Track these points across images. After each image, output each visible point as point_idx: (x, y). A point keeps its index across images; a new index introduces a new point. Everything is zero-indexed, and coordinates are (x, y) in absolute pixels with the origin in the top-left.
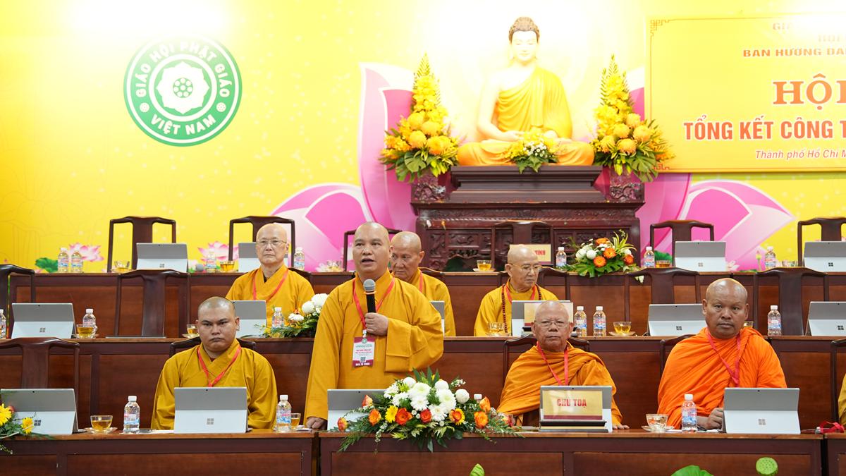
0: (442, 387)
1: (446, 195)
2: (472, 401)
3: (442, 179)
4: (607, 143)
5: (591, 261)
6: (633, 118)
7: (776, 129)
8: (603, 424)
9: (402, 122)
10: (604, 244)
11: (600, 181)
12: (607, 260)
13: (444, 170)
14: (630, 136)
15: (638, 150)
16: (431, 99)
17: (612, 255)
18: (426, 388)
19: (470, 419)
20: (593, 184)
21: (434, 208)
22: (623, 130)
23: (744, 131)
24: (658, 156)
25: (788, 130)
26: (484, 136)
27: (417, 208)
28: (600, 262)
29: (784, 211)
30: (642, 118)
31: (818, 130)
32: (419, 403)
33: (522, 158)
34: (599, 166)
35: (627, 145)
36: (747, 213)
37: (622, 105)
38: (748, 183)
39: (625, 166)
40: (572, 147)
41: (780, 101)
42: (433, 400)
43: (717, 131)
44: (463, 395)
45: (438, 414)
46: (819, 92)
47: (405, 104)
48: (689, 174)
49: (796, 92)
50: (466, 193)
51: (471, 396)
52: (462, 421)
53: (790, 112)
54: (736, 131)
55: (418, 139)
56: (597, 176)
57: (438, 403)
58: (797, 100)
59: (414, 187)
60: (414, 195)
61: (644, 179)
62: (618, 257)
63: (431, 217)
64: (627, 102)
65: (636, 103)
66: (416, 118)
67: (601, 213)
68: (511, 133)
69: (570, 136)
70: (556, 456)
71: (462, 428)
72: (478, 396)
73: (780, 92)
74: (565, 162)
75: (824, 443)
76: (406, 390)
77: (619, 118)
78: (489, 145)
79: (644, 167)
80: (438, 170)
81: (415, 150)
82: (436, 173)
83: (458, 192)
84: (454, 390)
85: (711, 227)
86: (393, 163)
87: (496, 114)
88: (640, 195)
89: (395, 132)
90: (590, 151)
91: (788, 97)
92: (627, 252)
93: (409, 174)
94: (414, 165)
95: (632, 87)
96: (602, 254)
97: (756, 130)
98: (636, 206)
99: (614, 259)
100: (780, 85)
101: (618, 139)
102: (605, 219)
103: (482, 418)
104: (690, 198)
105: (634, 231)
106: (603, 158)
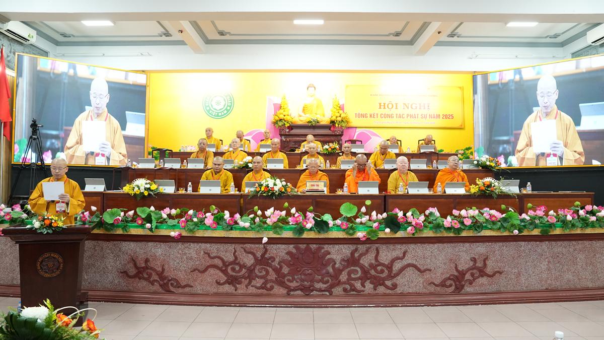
0: (278, 181)
1: (289, 132)
2: (287, 185)
3: (288, 127)
4: (334, 118)
5: (327, 149)
6: (341, 112)
7: (379, 116)
8: (324, 191)
9: (278, 112)
10: (331, 145)
11: (332, 129)
12: (332, 149)
13: (289, 125)
14: (340, 116)
15: (342, 120)
16: (285, 106)
17: (333, 148)
18: (273, 181)
19: (286, 190)
20: (330, 129)
21: (286, 135)
22: (338, 115)
23: (371, 116)
24: (347, 122)
25: (382, 116)
26: (300, 116)
27: (281, 135)
28: (330, 150)
29: (380, 138)
30: (343, 112)
31: (390, 116)
32: (271, 185)
33: (310, 122)
34: (331, 124)
35: (339, 119)
36: (371, 138)
37: (338, 108)
38: (372, 130)
39: (338, 124)
40: (324, 119)
41: (380, 108)
42: (275, 185)
43: (364, 116)
44: (284, 183)
45: (276, 188)
46: (390, 106)
47: (278, 107)
48: (356, 127)
49: (384, 106)
50: (294, 131)
51: (287, 184)
52: (283, 190)
53: (383, 111)
54: (369, 116)
55: (282, 117)
56: (331, 127)
57: (276, 185)
58: (385, 108)
59: (280, 130)
60: (280, 132)
61: (343, 128)
62: (335, 148)
63: (285, 138)
64: (340, 107)
65: (342, 108)
66: (281, 111)
68: (307, 115)
69: (324, 116)
70: (310, 201)
71: (284, 193)
72: (288, 184)
73: (380, 106)
74: (322, 123)
75: (385, 196)
76: (267, 182)
77: (337, 112)
78: (302, 118)
79: (344, 125)
80: (287, 125)
81: (281, 120)
82: (286, 126)
83: (293, 131)
84: (281, 182)
85: (361, 141)
86: (275, 123)
87: (304, 110)
88: (342, 132)
89: (275, 115)
90: (329, 120)
91: (382, 107)
92: (337, 147)
93: (279, 126)
94: (280, 124)
95: (341, 103)
96: (330, 147)
97: (374, 116)
98: (341, 135)
99: (334, 149)
100: (380, 104)
101: (337, 117)
102: (332, 138)
103: (289, 190)
104: (356, 134)
105: (341, 142)
106: (333, 122)
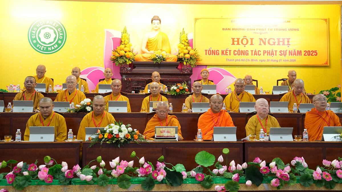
0: (123, 127)
1: (131, 70)
2: (133, 131)
3: (130, 65)
4: (182, 55)
5: (175, 90)
6: (189, 48)
7: (232, 52)
8: (175, 138)
9: (118, 48)
10: (179, 85)
11: (179, 67)
12: (180, 90)
13: (131, 63)
14: (188, 53)
15: (191, 58)
16: (127, 40)
17: (182, 88)
18: (118, 127)
19: (132, 137)
20: (177, 68)
21: (127, 74)
22: (186, 51)
23: (223, 53)
24: (197, 60)
25: (235, 53)
26: (143, 52)
27: (122, 74)
28: (178, 91)
29: (234, 77)
30: (192, 48)
31: (245, 53)
32: (116, 132)
33: (154, 59)
34: (179, 62)
35: (187, 56)
36: (223, 78)
37: (186, 44)
38: (223, 68)
39: (187, 62)
40: (170, 56)
41: (233, 44)
42: (120, 131)
43: (215, 53)
44: (130, 129)
45: (122, 135)
46: (245, 42)
47: (118, 42)
48: (206, 66)
49: (238, 41)
50: (137, 70)
51: (133, 130)
52: (130, 137)
53: (236, 47)
54: (220, 53)
55: (122, 53)
56: (178, 65)
57: (122, 132)
58: (238, 44)
59: (121, 68)
60: (121, 70)
61: (192, 66)
62: (184, 89)
63: (126, 77)
64: (188, 43)
65: (190, 43)
66: (122, 46)
67: (179, 76)
68: (152, 52)
69: (170, 53)
70: (160, 149)
71: (130, 140)
72: (135, 130)
73: (233, 41)
74: (168, 61)
75: (244, 144)
76: (111, 128)
77: (185, 48)
78: (145, 55)
79: (192, 63)
80: (129, 63)
81: (122, 56)
82: (128, 64)
83: (135, 69)
84: (127, 128)
86: (115, 60)
87: (147, 46)
88: (191, 71)
89: (115, 51)
90: (176, 57)
91: (236, 43)
92: (187, 88)
93: (120, 64)
94: (121, 61)
95: (189, 39)
96: (179, 88)
97: (226, 53)
98: (190, 74)
99: (182, 90)
100: (233, 39)
101: (185, 54)
102: (180, 78)
103: (136, 137)
105: (189, 82)
106: (180, 60)
